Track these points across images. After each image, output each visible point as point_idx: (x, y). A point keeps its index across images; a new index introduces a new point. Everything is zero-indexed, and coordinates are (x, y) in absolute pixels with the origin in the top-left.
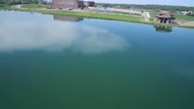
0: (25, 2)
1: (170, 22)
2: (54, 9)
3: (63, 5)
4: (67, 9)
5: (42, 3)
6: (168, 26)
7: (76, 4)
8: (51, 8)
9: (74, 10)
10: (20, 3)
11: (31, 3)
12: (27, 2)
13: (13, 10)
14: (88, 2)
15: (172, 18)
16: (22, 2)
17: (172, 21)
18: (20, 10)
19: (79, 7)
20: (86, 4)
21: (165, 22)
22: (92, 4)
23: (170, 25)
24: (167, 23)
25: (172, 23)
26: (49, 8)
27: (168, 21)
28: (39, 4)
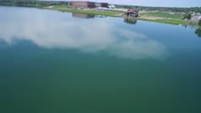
1: (131, 16)
6: (130, 19)
7: (87, 4)
11: (62, 4)
17: (132, 15)
19: (89, 6)
20: (97, 5)
24: (129, 16)
27: (129, 15)
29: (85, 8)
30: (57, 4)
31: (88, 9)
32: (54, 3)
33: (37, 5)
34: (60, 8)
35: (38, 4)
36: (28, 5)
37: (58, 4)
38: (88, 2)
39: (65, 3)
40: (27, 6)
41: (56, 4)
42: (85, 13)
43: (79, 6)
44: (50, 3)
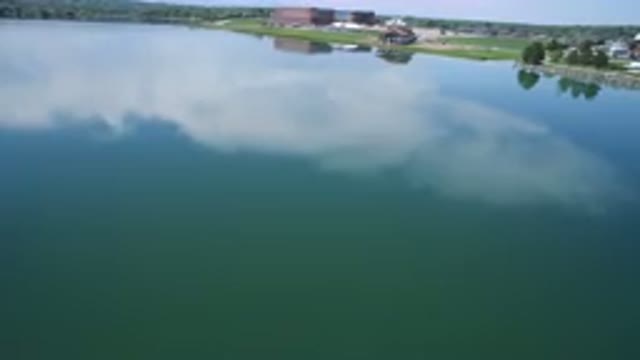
7: (308, 16)
9: (304, 28)
29: (303, 24)
30: (244, 14)
31: (312, 28)
32: (235, 13)
33: (193, 19)
34: (241, 26)
35: (197, 16)
36: (172, 18)
37: (247, 16)
38: (314, 10)
39: (266, 12)
40: (167, 22)
41: (239, 16)
42: (305, 38)
43: (290, 20)
44: (227, 13)
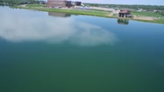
0: (30, 2)
1: (126, 16)
2: (49, 7)
3: (55, 5)
4: (58, 7)
5: (42, 3)
6: (125, 19)
7: (64, 4)
8: (46, 7)
9: (63, 8)
10: (26, 3)
11: (34, 3)
12: (31, 2)
13: (19, 8)
14: (75, 2)
15: (128, 13)
16: (28, 3)
17: (128, 15)
18: (24, 8)
19: (67, 5)
20: (74, 4)
21: (123, 16)
22: (79, 4)
23: (126, 18)
24: (125, 17)
25: (128, 17)
26: (45, 7)
28: (40, 4)
